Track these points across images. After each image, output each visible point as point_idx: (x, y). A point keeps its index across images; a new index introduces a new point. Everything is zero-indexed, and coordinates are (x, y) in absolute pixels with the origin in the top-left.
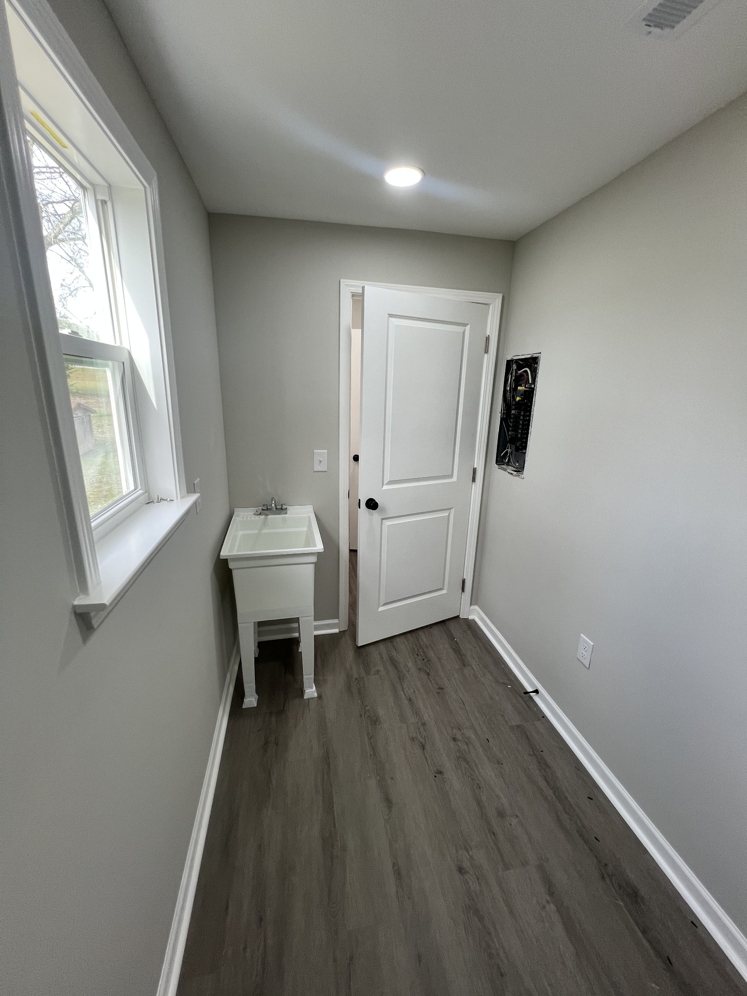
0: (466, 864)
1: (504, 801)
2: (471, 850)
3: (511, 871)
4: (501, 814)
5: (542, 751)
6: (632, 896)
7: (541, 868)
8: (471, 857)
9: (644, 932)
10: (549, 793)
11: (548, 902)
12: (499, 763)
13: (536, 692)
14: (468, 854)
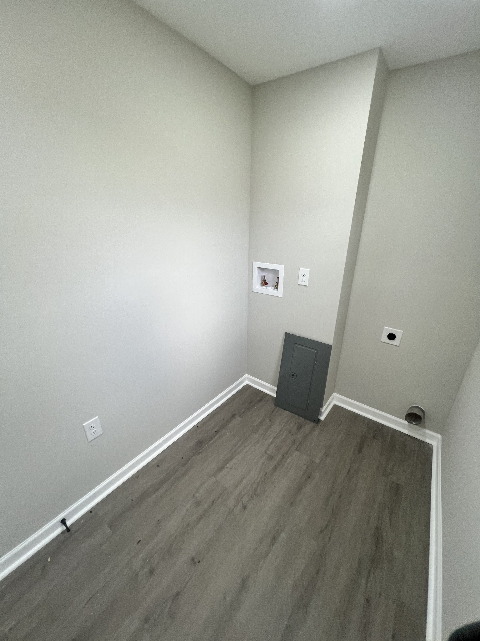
0: (240, 506)
1: (188, 506)
2: (230, 509)
3: (226, 485)
4: (198, 504)
5: (132, 500)
6: (200, 444)
7: (215, 474)
8: (235, 506)
9: (212, 438)
10: (166, 485)
11: (227, 468)
12: (159, 522)
13: (63, 522)
14: (234, 508)
